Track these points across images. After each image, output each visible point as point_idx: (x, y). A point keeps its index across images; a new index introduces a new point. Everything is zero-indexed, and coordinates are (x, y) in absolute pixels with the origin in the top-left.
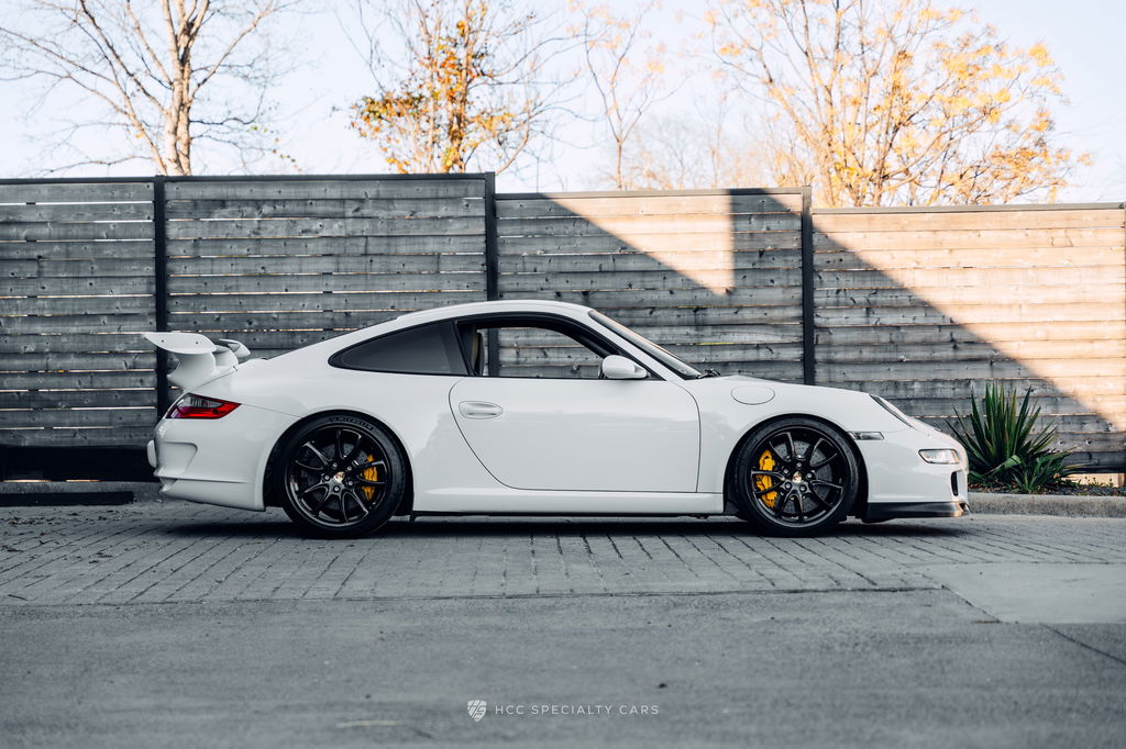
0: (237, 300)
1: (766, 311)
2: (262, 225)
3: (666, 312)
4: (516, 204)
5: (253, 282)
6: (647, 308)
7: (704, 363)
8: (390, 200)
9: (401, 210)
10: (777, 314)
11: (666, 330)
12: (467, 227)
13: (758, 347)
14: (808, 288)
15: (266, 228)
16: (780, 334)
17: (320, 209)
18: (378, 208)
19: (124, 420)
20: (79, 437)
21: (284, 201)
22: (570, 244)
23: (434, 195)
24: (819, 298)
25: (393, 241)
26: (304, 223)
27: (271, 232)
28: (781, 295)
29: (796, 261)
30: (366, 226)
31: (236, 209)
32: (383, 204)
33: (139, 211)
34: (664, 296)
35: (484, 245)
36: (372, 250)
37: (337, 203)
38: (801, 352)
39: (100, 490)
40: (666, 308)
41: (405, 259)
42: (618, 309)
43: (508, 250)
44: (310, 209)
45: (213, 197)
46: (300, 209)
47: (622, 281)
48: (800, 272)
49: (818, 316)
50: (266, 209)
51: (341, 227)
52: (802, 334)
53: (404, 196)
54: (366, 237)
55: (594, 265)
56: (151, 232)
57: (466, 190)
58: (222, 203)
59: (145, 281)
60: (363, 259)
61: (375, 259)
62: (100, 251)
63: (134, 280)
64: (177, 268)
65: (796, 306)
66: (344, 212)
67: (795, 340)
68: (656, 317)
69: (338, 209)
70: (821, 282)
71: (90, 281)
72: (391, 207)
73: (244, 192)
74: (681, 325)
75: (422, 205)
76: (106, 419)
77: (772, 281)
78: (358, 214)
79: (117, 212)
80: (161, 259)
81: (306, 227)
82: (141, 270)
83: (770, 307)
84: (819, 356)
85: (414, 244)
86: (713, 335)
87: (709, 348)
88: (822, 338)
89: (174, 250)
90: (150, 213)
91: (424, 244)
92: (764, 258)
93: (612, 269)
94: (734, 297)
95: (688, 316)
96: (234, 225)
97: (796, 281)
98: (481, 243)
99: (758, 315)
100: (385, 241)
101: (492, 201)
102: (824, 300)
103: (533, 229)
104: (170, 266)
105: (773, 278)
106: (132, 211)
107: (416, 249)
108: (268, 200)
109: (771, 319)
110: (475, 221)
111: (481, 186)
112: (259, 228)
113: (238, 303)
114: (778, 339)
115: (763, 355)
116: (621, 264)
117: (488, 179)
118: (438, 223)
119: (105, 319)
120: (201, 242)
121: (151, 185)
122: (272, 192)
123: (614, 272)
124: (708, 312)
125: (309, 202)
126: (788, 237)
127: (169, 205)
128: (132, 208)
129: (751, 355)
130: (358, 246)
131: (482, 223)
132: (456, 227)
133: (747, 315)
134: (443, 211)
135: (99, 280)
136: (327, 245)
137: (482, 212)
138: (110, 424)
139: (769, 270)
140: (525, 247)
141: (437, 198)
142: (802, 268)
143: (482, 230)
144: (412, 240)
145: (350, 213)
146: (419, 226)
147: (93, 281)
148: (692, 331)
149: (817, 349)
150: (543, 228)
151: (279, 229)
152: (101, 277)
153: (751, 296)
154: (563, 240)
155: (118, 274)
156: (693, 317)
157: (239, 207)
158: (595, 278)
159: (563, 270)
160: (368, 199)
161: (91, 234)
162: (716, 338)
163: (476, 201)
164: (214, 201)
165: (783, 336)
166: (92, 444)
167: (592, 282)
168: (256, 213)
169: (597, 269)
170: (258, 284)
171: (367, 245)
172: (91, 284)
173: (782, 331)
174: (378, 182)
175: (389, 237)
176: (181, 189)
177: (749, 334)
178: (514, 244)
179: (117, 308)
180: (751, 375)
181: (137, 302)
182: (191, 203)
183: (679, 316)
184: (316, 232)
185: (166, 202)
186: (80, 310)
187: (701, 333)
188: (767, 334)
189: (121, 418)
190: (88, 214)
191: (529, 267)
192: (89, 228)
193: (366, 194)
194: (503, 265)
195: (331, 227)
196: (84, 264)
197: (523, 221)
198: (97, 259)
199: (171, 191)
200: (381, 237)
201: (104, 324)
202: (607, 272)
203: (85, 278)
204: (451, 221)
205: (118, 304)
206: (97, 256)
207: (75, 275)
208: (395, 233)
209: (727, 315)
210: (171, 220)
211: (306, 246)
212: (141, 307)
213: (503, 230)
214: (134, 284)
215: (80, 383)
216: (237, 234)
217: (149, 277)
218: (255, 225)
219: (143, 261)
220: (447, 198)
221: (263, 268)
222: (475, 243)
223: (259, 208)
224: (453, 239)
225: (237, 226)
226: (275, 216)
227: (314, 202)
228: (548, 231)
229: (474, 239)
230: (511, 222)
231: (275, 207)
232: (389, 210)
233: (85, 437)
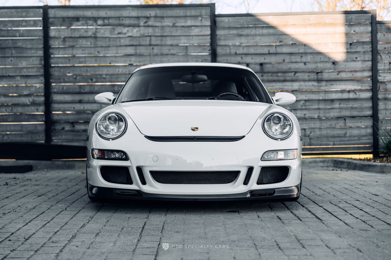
0: (85, 69)
1: (353, 73)
2: (98, 30)
3: (302, 74)
4: (226, 19)
5: (93, 59)
6: (292, 72)
7: (322, 100)
8: (162, 17)
9: (168, 22)
10: (359, 75)
11: (302, 83)
12: (201, 31)
13: (349, 92)
14: (374, 61)
15: (99, 32)
16: (360, 85)
17: (127, 22)
18: (156, 21)
19: (28, 129)
20: (5, 138)
21: (109, 18)
22: (253, 39)
23: (184, 15)
24: (380, 66)
25: (164, 38)
26: (119, 29)
27: (103, 34)
28: (362, 65)
29: (368, 48)
30: (150, 31)
31: (84, 22)
32: (158, 19)
33: (35, 23)
34: (301, 65)
35: (209, 40)
36: (153, 42)
37: (135, 19)
38: (371, 94)
39: (15, 165)
40: (303, 72)
41: (170, 48)
42: (278, 72)
43: (222, 43)
44: (121, 22)
45: (73, 16)
46: (117, 22)
47: (279, 59)
48: (371, 53)
49: (380, 76)
50: (100, 22)
51: (137, 31)
52: (371, 85)
53: (169, 15)
54: (150, 36)
55: (266, 50)
56: (41, 34)
57: (201, 12)
58: (77, 19)
59: (39, 58)
60: (149, 47)
61: (155, 47)
62: (16, 43)
63: (33, 58)
64: (55, 52)
65: (369, 70)
66: (139, 24)
67: (368, 88)
68: (297, 76)
69: (136, 22)
70: (381, 58)
71: (10, 59)
72: (163, 21)
73: (89, 13)
74: (310, 80)
75: (178, 20)
76: (19, 128)
77: (356, 58)
78: (146, 24)
79: (24, 24)
80: (47, 48)
81: (120, 31)
82: (36, 53)
83: (355, 71)
84: (380, 96)
85: (174, 40)
86: (326, 85)
87: (324, 92)
88: (382, 87)
89: (54, 44)
90: (41, 24)
91: (180, 40)
92: (351, 47)
93: (275, 52)
94: (337, 66)
95: (313, 76)
96: (83, 30)
97: (368, 58)
98: (208, 39)
99: (349, 75)
100: (160, 38)
101: (214, 19)
102: (383, 67)
103: (234, 32)
104: (51, 51)
105: (357, 56)
106: (32, 23)
107: (175, 42)
108: (101, 18)
109: (356, 77)
110: (205, 28)
111: (208, 10)
112: (96, 32)
113: (85, 70)
114: (359, 88)
115: (352, 95)
116: (279, 50)
117: (212, 6)
118: (186, 29)
119: (19, 78)
120: (67, 39)
121: (41, 10)
122: (102, 13)
123: (276, 54)
124: (324, 74)
125: (121, 18)
126: (364, 36)
127: (51, 20)
128: (32, 22)
129: (345, 96)
130: (146, 41)
131: (209, 29)
132: (196, 31)
133: (343, 75)
134: (189, 22)
135: (15, 58)
136: (130, 40)
137: (208, 23)
138: (21, 131)
139: (355, 52)
140: (230, 41)
141: (186, 16)
142: (372, 51)
143: (209, 32)
144: (173, 38)
145: (142, 24)
146: (177, 30)
147: (12, 59)
148: (315, 84)
149: (379, 93)
150: (240, 32)
151: (107, 32)
152: (16, 57)
153: (346, 65)
154: (250, 38)
155: (25, 55)
156: (316, 76)
157: (86, 21)
158: (266, 57)
159: (250, 53)
160: (151, 17)
161: (11, 34)
162: (328, 87)
163: (206, 18)
164: (73, 18)
165: (362, 86)
166: (13, 141)
167: (265, 59)
168: (95, 24)
169: (267, 53)
170: (96, 60)
171: (150, 40)
172: (11, 60)
173: (362, 83)
174: (156, 8)
175: (162, 36)
176: (57, 12)
177: (345, 85)
178: (225, 40)
179: (25, 72)
180: (345, 106)
181: (35, 70)
182: (61, 19)
183: (309, 76)
184: (125, 34)
185: (49, 18)
186: (6, 73)
187: (320, 84)
188: (354, 85)
189: (27, 128)
190: (9, 25)
191: (233, 51)
192: (10, 32)
193: (150, 14)
194: (219, 50)
195: (132, 31)
196: (7, 50)
197: (229, 28)
198: (14, 48)
199: (51, 13)
200: (158, 36)
201: (18, 80)
202: (272, 54)
203: (8, 57)
204: (193, 28)
205: (25, 70)
206: (14, 46)
207: (3, 55)
208: (165, 34)
209: (333, 76)
210: (52, 28)
211: (120, 41)
212: (37, 72)
213: (219, 32)
214: (33, 61)
215: (6, 110)
216: (85, 35)
217: (40, 57)
218: (94, 31)
219: (37, 49)
220: (191, 16)
221: (98, 52)
222: (205, 39)
223: (96, 21)
224: (194, 37)
225: (85, 31)
226: (104, 25)
227: (124, 19)
228: (243, 33)
229: (205, 37)
230: (224, 28)
231: (104, 21)
232: (162, 22)
233: (9, 138)
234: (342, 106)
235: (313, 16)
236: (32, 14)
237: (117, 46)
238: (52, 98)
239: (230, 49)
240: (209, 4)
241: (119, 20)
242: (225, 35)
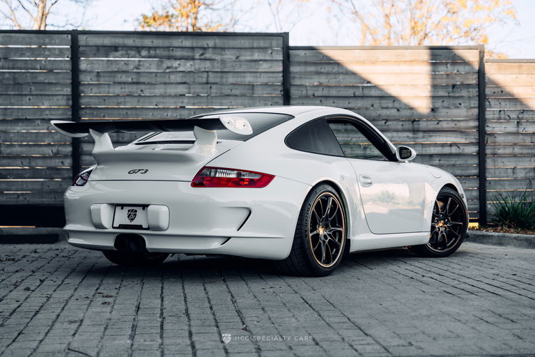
0: (125, 111)
1: (456, 123)
2: (141, 63)
3: (395, 123)
4: (302, 53)
5: (135, 100)
6: (383, 120)
8: (223, 49)
9: (229, 55)
10: (463, 125)
11: (394, 134)
12: (271, 67)
13: (451, 145)
14: (482, 108)
15: (143, 65)
16: (465, 137)
17: (178, 53)
18: (215, 54)
19: (51, 187)
20: (21, 198)
21: (156, 48)
22: (335, 78)
23: (250, 46)
24: (488, 115)
25: (224, 75)
26: (167, 63)
27: (147, 68)
28: (464, 114)
29: (474, 92)
30: (208, 64)
31: (124, 52)
32: (219, 51)
33: (61, 52)
34: (394, 112)
35: (281, 79)
36: (211, 80)
37: (189, 50)
38: (477, 149)
39: (36, 233)
40: (395, 120)
41: (231, 87)
43: (297, 82)
44: (172, 53)
45: (110, 44)
46: (165, 53)
47: (366, 103)
48: (477, 98)
49: (488, 126)
50: (144, 53)
51: (191, 65)
52: (478, 137)
53: (231, 46)
54: (208, 72)
55: (350, 92)
56: (69, 66)
57: (271, 43)
58: (115, 48)
59: (65, 97)
60: (206, 86)
61: (213, 86)
62: (36, 78)
63: (58, 97)
64: (86, 90)
65: (475, 120)
66: (193, 56)
67: (474, 141)
68: (388, 125)
69: (190, 54)
70: (490, 105)
71: (28, 97)
72: (224, 53)
73: (130, 42)
74: (403, 131)
75: (243, 52)
76: (39, 187)
77: (460, 104)
78: (203, 57)
79: (47, 53)
80: (76, 84)
81: (169, 65)
82: (62, 91)
83: (458, 121)
84: (488, 151)
85: (238, 77)
86: (423, 137)
88: (490, 140)
89: (85, 79)
90: (69, 53)
91: (244, 77)
92: (455, 90)
93: (361, 95)
94: (436, 114)
95: (408, 125)
96: (123, 63)
97: (474, 104)
98: (280, 77)
99: (451, 125)
100: (219, 75)
101: (287, 50)
102: (491, 116)
103: (312, 69)
104: (81, 88)
105: (461, 102)
106: (57, 52)
107: (239, 80)
108: (145, 47)
109: (459, 128)
110: (277, 63)
111: (280, 41)
112: (139, 65)
113: (125, 113)
114: (463, 141)
115: (454, 150)
116: (367, 92)
117: (285, 36)
118: (253, 64)
119: (39, 122)
120: (101, 74)
121: (70, 36)
122: (148, 42)
123: (363, 97)
124: (421, 123)
125: (171, 49)
126: (470, 77)
127: (81, 49)
128: (57, 50)
129: (447, 150)
130: (202, 77)
131: (281, 64)
132: (264, 67)
133: (444, 125)
134: (256, 56)
135: (35, 97)
136: (182, 77)
137: (280, 57)
139: (458, 97)
140: (307, 80)
141: (252, 48)
142: (479, 96)
143: (281, 69)
144: (237, 74)
145: (197, 56)
146: (241, 65)
147: (31, 97)
148: (410, 135)
149: (487, 147)
150: (318, 68)
151: (152, 66)
152: (36, 95)
153: (447, 113)
154: (332, 76)
155: (48, 93)
156: (411, 126)
157: (127, 51)
158: (351, 100)
159: (331, 95)
160: (209, 48)
161: (30, 66)
162: (425, 140)
163: (277, 50)
164: (110, 46)
165: (466, 139)
166: (30, 203)
167: (349, 103)
168: (137, 55)
169: (353, 95)
170: (139, 101)
171: (208, 77)
172: (30, 99)
173: (466, 135)
174: (215, 37)
175: (222, 72)
176: (89, 39)
177: (446, 136)
178: (300, 78)
179: (47, 115)
180: (446, 163)
181: (60, 112)
182: (95, 48)
183: (402, 125)
184: (176, 68)
185: (79, 47)
186: (22, 115)
187: (416, 136)
188: (456, 137)
189: (48, 186)
190: (28, 54)
191: (310, 93)
192: (29, 62)
193: (208, 45)
194: (294, 92)
195: (185, 65)
196: (25, 86)
197: (306, 63)
198: (34, 83)
199: (82, 40)
200: (217, 72)
201: (38, 125)
202: (358, 97)
203: (26, 95)
204: (261, 62)
205: (47, 112)
206: (34, 81)
207: (19, 93)
208: (226, 70)
209: (432, 125)
210: (82, 59)
211: (169, 77)
212: (62, 114)
213: (294, 69)
214: (58, 100)
215: (22, 163)
216: (125, 68)
217: (67, 95)
218: (137, 63)
219: (64, 85)
220: (259, 48)
221: (142, 91)
222: (276, 77)
223: (139, 52)
224: (262, 74)
225: (125, 64)
226: (149, 57)
227: (174, 49)
228: (323, 70)
229: (275, 75)
230: (300, 63)
231: (149, 52)
232: (222, 55)
233: (25, 199)
234: (442, 162)
235: (408, 51)
236: (57, 41)
237: (165, 84)
238: (82, 148)
239: (307, 90)
240: (281, 34)
241: (169, 50)
242: (301, 73)
